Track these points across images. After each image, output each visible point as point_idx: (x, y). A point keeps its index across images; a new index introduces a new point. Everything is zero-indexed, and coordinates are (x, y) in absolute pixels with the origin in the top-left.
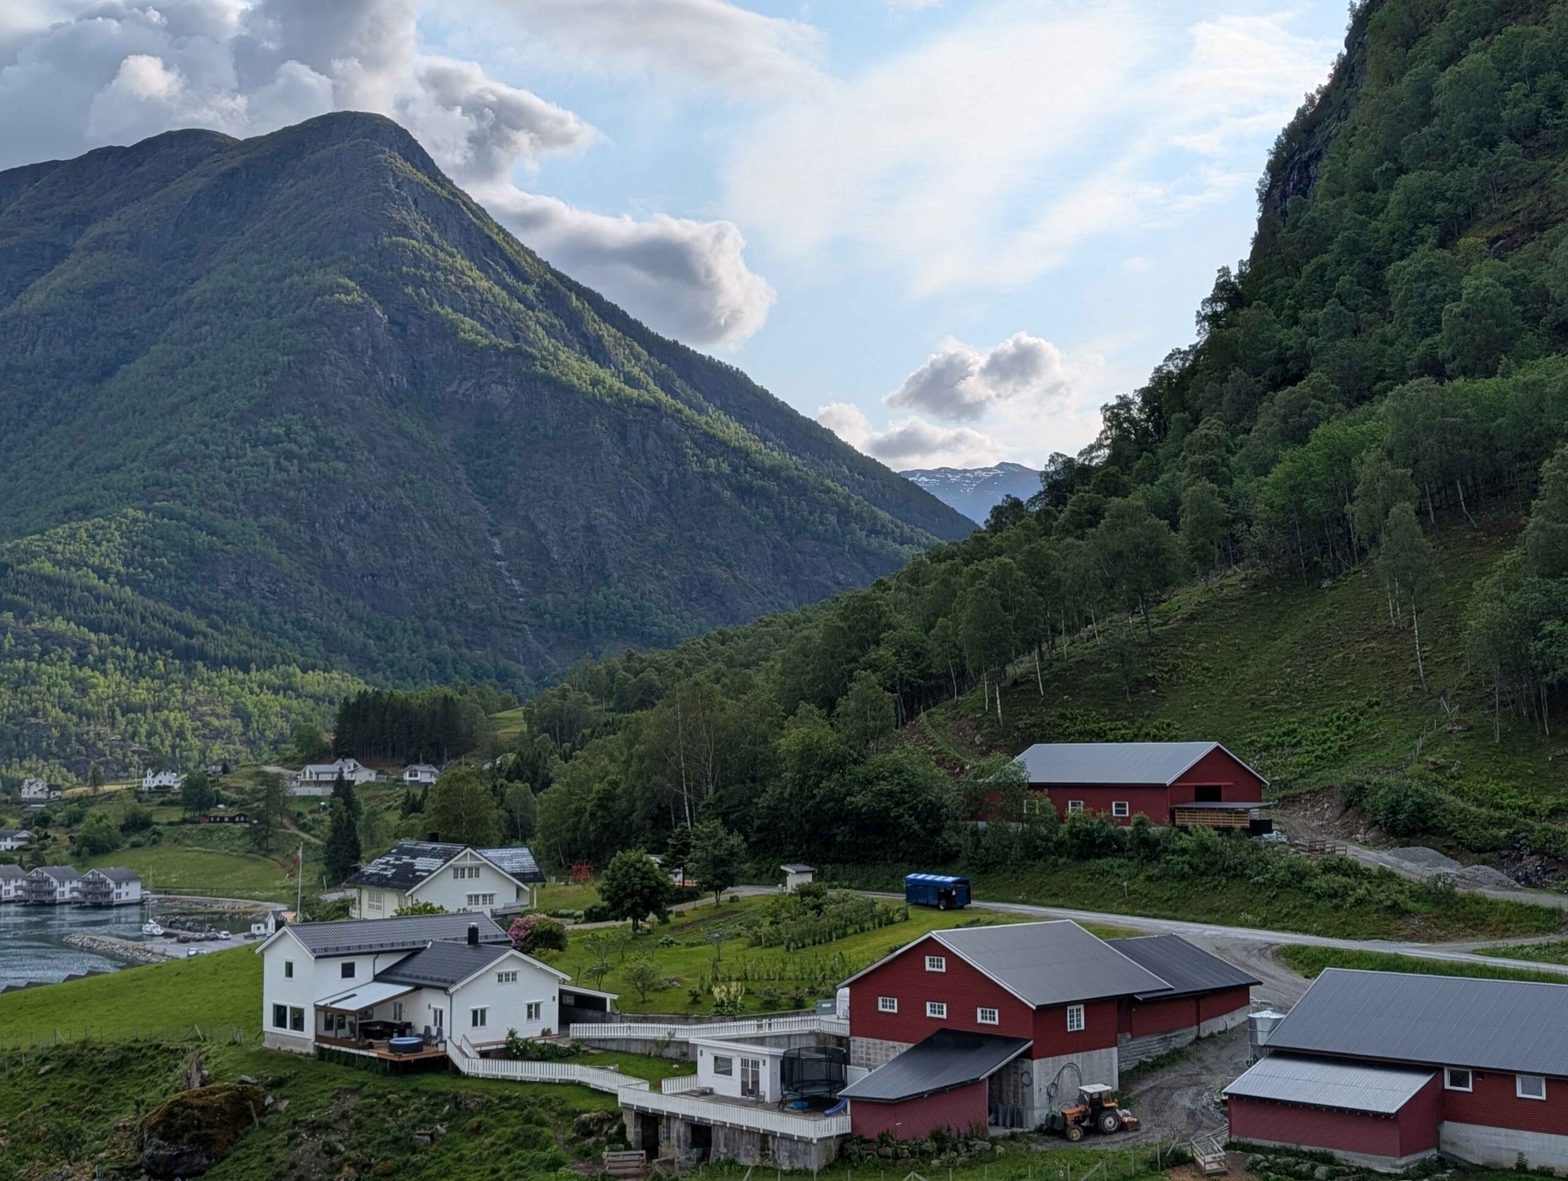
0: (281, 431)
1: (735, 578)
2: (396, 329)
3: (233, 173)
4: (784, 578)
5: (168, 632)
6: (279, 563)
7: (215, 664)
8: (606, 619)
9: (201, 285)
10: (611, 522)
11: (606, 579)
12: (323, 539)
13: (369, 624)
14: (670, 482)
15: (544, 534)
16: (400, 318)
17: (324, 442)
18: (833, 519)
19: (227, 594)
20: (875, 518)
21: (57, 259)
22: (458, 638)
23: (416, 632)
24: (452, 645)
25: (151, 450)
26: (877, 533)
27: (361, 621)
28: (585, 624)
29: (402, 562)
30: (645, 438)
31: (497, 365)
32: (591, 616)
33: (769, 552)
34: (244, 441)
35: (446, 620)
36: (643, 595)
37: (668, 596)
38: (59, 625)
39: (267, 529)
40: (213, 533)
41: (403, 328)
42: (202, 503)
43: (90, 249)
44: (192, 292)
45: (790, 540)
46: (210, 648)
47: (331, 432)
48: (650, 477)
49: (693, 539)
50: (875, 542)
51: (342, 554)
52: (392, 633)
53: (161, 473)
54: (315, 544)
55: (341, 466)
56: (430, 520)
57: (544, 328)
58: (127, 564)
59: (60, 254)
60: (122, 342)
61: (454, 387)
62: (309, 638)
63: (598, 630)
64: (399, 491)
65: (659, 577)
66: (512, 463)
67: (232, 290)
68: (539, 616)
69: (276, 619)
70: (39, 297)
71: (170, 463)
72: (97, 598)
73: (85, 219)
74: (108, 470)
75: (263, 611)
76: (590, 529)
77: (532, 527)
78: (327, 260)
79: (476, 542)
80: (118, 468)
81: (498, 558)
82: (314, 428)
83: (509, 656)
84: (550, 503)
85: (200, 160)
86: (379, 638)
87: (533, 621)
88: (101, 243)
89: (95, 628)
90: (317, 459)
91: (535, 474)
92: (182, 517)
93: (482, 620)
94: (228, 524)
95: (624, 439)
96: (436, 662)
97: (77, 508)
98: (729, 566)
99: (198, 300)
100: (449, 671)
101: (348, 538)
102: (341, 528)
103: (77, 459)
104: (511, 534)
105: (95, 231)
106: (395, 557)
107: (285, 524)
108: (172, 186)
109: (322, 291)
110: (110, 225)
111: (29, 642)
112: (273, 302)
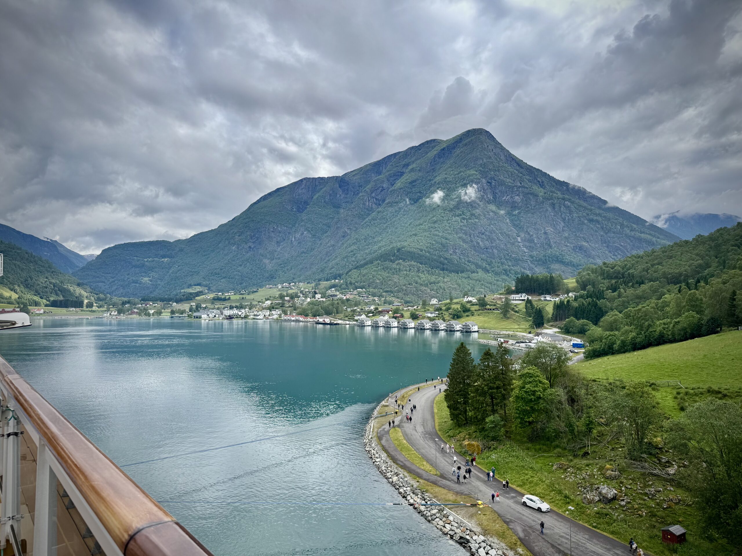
0: (461, 213)
1: (590, 245)
2: (489, 184)
3: (444, 149)
4: (604, 245)
5: (438, 264)
6: (463, 246)
7: (451, 272)
8: (552, 258)
9: (438, 178)
10: (552, 231)
11: (551, 247)
12: (473, 239)
13: (486, 261)
14: (568, 219)
15: (532, 235)
16: (490, 181)
17: (472, 215)
18: (619, 227)
19: (451, 254)
20: (632, 226)
21: (401, 175)
22: (510, 264)
23: (499, 263)
24: (509, 266)
25: (429, 219)
26: (633, 231)
27: (484, 260)
28: (546, 259)
29: (494, 245)
30: (560, 207)
31: (517, 191)
32: (547, 257)
33: (600, 238)
34: (452, 216)
35: (506, 259)
36: (562, 251)
37: (569, 251)
38: (413, 263)
39: (460, 238)
40: (446, 239)
41: (490, 183)
42: (443, 232)
43: (410, 172)
44: (435, 180)
45: (606, 234)
46: (449, 268)
47: (474, 212)
48: (562, 218)
49: (576, 235)
50: (633, 233)
51: (479, 243)
52: (492, 263)
53: (433, 225)
54: (472, 241)
55: (477, 220)
56: (500, 233)
57: (528, 180)
58: (427, 248)
59: (402, 174)
60: (419, 194)
61: (505, 198)
62: (471, 265)
63: (549, 261)
64: (492, 226)
65: (567, 246)
66: (522, 217)
67: (446, 178)
68: (532, 258)
69: (463, 260)
70: (399, 184)
71: (435, 222)
72: (421, 256)
73: (407, 165)
74: (419, 225)
75: (460, 258)
76: (545, 233)
77: (529, 234)
78: (470, 168)
79: (513, 238)
80: (422, 225)
81: (519, 242)
82: (470, 211)
83: (524, 269)
84: (534, 227)
85: (435, 147)
86: (489, 265)
87: (531, 259)
88: (412, 170)
89: (421, 264)
90: (471, 219)
91: (529, 219)
92: (439, 236)
93: (516, 259)
94: (449, 237)
95: (554, 208)
96: (505, 270)
97: (413, 235)
98: (588, 242)
99: (437, 182)
100: (508, 273)
101: (480, 239)
102: (478, 237)
103: (411, 223)
104: (523, 236)
105: (410, 167)
106: (492, 243)
107: (464, 236)
108: (429, 154)
109: (469, 176)
110: (414, 165)
111: (406, 267)
112: (457, 180)
